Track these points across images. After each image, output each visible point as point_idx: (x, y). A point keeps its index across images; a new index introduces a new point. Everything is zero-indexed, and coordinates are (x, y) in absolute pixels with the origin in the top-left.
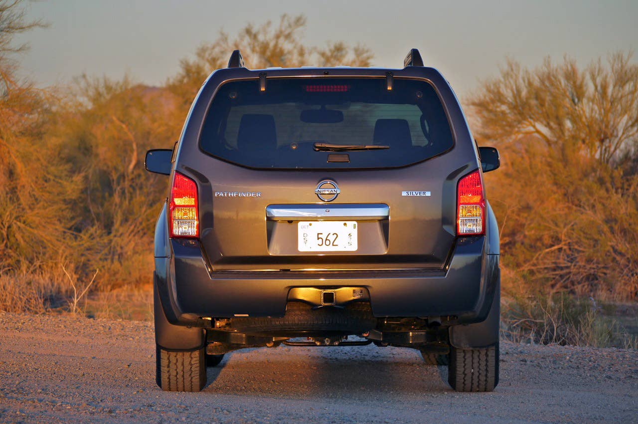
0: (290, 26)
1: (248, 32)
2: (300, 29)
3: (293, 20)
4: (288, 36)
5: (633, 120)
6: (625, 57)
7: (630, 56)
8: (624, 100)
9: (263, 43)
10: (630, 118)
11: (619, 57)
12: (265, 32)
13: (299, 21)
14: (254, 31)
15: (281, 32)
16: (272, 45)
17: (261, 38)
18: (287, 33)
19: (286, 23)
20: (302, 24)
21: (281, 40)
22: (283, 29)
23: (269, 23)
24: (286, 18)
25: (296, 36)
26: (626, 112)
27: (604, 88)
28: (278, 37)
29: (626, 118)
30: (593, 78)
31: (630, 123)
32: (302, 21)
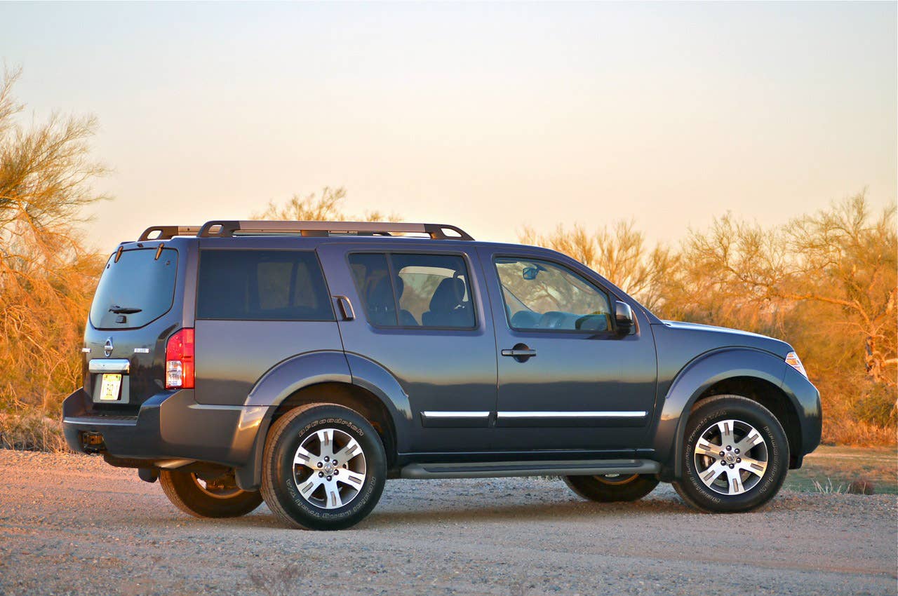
0: (331, 197)
1: (294, 203)
2: (341, 200)
3: (334, 192)
4: (330, 207)
5: (636, 280)
6: (629, 224)
7: (633, 223)
8: (627, 262)
9: (307, 212)
10: (633, 279)
11: (623, 225)
12: (309, 203)
13: (340, 193)
14: (299, 202)
15: (324, 203)
16: (316, 214)
17: (306, 208)
18: (329, 203)
19: (328, 195)
20: (343, 196)
21: (324, 210)
22: (325, 200)
23: (313, 195)
24: (328, 191)
25: (337, 206)
26: (629, 273)
27: (610, 252)
28: (321, 207)
29: (629, 278)
30: (601, 244)
31: (633, 283)
32: (342, 193)
